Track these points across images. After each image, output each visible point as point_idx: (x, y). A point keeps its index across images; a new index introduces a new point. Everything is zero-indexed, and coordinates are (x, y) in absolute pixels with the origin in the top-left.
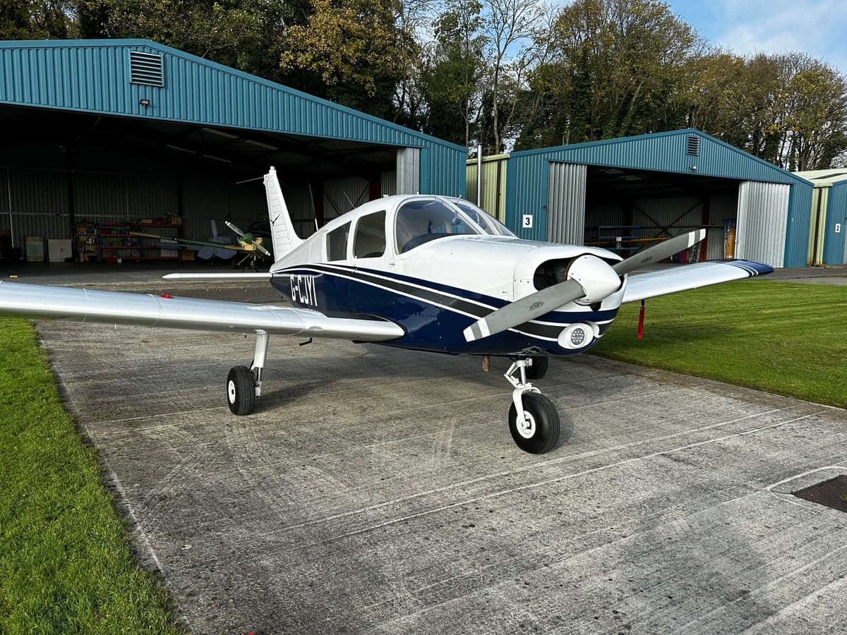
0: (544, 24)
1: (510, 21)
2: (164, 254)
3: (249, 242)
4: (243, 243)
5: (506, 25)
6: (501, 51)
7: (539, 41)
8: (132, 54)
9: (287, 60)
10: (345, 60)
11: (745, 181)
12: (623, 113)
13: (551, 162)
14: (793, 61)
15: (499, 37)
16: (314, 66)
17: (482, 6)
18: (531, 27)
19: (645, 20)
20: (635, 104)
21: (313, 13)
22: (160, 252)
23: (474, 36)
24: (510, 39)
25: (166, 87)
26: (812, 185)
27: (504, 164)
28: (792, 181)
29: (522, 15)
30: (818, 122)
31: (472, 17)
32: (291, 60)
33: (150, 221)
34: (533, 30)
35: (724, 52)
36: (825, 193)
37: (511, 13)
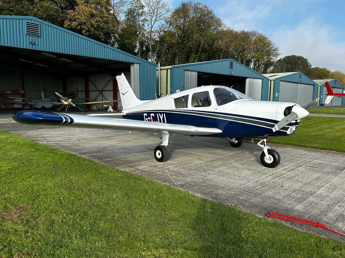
0: (169, 15)
1: (156, 13)
2: (16, 106)
3: (66, 101)
4: (63, 101)
5: (154, 15)
6: (152, 25)
7: (167, 22)
8: (27, 22)
9: (67, 24)
10: (92, 25)
11: (248, 78)
12: (197, 51)
13: (185, 70)
14: (253, 34)
15: (151, 19)
16: (79, 27)
17: (144, 7)
18: (164, 16)
19: (204, 15)
20: (201, 47)
21: (77, 5)
22: (14, 106)
23: (142, 18)
24: (156, 21)
25: (41, 37)
26: (269, 79)
27: (169, 71)
28: (262, 78)
29: (160, 11)
30: (263, 56)
31: (141, 11)
32: (69, 24)
33: (10, 92)
34: (165, 18)
35: (231, 29)
36: (273, 82)
37: (156, 10)
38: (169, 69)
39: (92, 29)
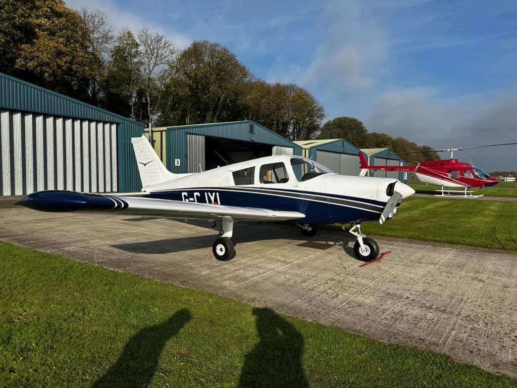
0: (174, 58)
1: (155, 55)
5: (153, 57)
6: (151, 69)
7: (172, 68)
9: (20, 64)
10: (59, 67)
11: (274, 145)
12: (216, 108)
13: (188, 134)
14: (291, 88)
15: (149, 62)
16: (39, 68)
17: (139, 45)
18: (167, 59)
19: (224, 62)
20: (222, 103)
21: (37, 38)
23: (136, 60)
24: (155, 64)
26: (302, 148)
27: (164, 133)
28: (294, 146)
29: (162, 52)
30: (304, 117)
31: (134, 50)
32: (22, 64)
34: (168, 61)
35: (261, 81)
36: (307, 151)
37: (156, 51)
38: (164, 131)
39: (59, 72)
